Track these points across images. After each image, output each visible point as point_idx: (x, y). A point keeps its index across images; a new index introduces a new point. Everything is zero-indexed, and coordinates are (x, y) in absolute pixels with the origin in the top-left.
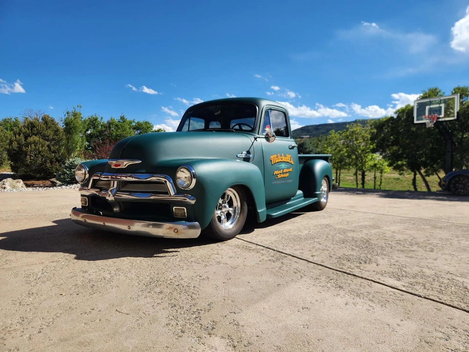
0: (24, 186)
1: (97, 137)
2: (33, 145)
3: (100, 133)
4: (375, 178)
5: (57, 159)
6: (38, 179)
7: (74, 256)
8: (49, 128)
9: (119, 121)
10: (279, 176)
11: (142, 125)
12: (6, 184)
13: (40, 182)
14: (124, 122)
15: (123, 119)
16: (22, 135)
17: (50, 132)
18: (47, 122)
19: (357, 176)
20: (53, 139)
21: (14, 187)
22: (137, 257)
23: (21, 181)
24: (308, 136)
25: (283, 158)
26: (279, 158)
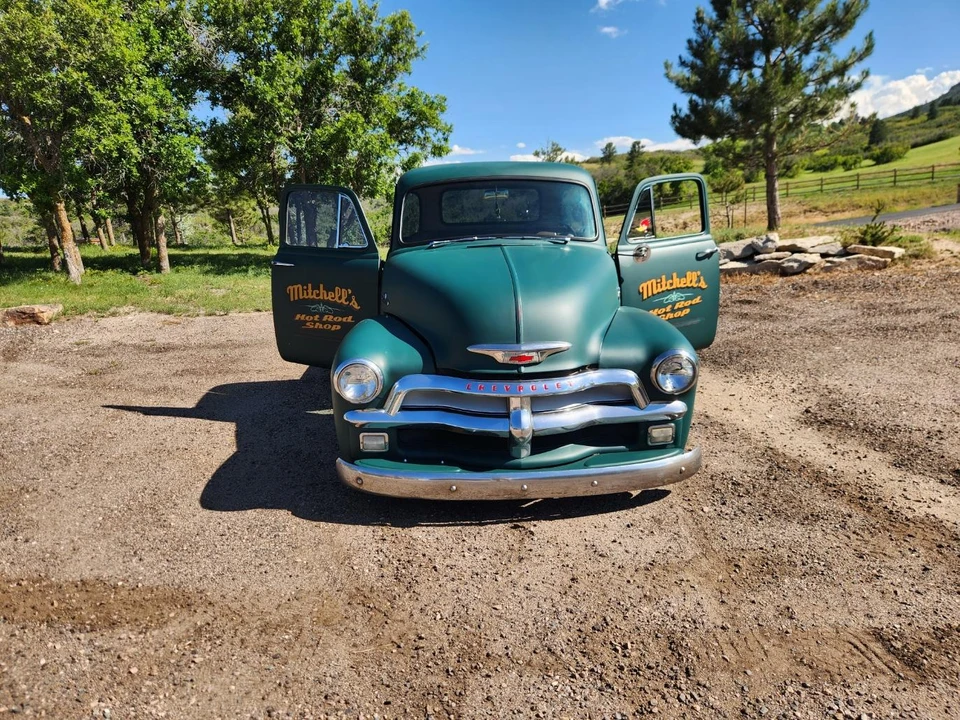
25: (676, 280)
26: (664, 283)
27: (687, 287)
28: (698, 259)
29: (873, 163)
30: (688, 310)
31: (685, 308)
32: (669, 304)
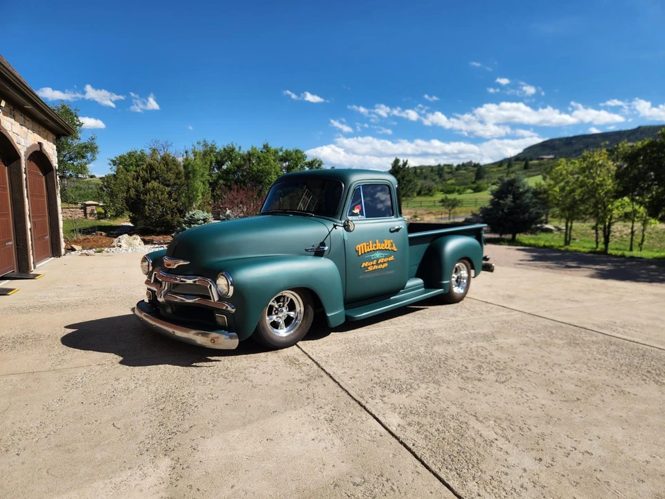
0: (142, 243)
1: (235, 173)
2: (152, 192)
3: (238, 168)
4: (632, 233)
5: (178, 209)
6: (158, 234)
7: (121, 358)
8: (170, 169)
9: (261, 152)
10: (370, 269)
11: (291, 154)
12: (122, 241)
13: (161, 237)
14: (268, 151)
15: (267, 147)
16: (140, 180)
17: (171, 176)
18: (168, 162)
19: (597, 231)
20: (175, 184)
21: (130, 245)
22: (175, 365)
23: (139, 238)
24: (552, 156)
25: (378, 244)
26: (371, 246)
27: (386, 249)
28: (391, 232)
29: (472, 191)
30: (387, 264)
31: (384, 262)
32: (375, 259)
